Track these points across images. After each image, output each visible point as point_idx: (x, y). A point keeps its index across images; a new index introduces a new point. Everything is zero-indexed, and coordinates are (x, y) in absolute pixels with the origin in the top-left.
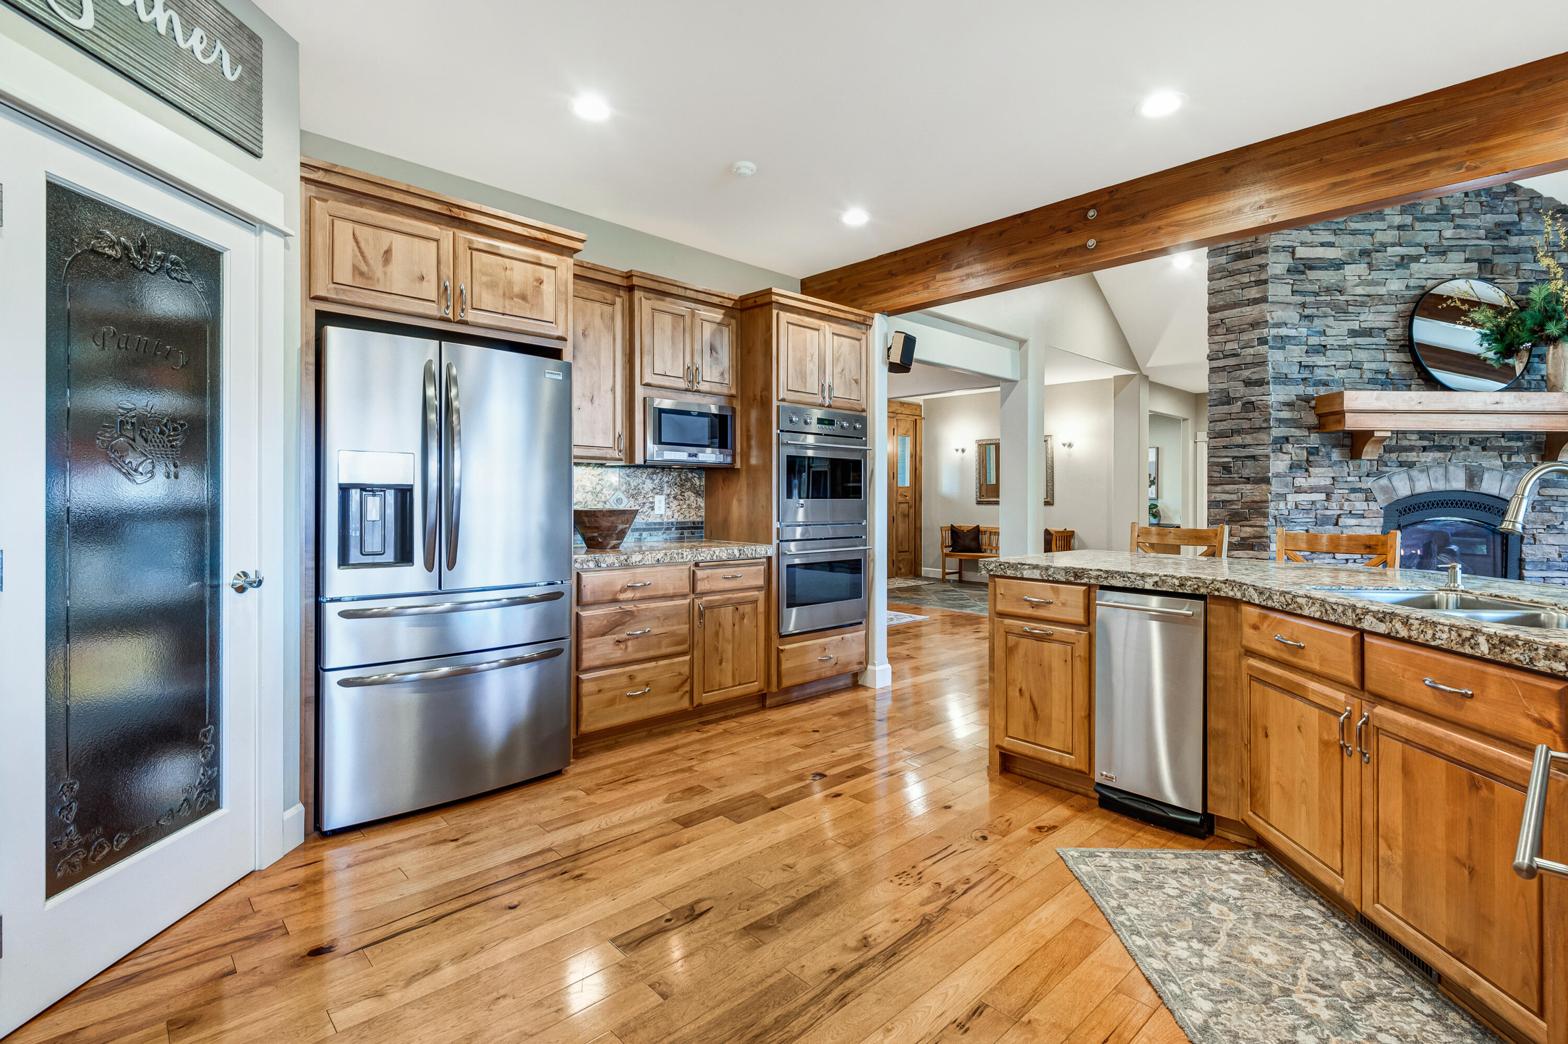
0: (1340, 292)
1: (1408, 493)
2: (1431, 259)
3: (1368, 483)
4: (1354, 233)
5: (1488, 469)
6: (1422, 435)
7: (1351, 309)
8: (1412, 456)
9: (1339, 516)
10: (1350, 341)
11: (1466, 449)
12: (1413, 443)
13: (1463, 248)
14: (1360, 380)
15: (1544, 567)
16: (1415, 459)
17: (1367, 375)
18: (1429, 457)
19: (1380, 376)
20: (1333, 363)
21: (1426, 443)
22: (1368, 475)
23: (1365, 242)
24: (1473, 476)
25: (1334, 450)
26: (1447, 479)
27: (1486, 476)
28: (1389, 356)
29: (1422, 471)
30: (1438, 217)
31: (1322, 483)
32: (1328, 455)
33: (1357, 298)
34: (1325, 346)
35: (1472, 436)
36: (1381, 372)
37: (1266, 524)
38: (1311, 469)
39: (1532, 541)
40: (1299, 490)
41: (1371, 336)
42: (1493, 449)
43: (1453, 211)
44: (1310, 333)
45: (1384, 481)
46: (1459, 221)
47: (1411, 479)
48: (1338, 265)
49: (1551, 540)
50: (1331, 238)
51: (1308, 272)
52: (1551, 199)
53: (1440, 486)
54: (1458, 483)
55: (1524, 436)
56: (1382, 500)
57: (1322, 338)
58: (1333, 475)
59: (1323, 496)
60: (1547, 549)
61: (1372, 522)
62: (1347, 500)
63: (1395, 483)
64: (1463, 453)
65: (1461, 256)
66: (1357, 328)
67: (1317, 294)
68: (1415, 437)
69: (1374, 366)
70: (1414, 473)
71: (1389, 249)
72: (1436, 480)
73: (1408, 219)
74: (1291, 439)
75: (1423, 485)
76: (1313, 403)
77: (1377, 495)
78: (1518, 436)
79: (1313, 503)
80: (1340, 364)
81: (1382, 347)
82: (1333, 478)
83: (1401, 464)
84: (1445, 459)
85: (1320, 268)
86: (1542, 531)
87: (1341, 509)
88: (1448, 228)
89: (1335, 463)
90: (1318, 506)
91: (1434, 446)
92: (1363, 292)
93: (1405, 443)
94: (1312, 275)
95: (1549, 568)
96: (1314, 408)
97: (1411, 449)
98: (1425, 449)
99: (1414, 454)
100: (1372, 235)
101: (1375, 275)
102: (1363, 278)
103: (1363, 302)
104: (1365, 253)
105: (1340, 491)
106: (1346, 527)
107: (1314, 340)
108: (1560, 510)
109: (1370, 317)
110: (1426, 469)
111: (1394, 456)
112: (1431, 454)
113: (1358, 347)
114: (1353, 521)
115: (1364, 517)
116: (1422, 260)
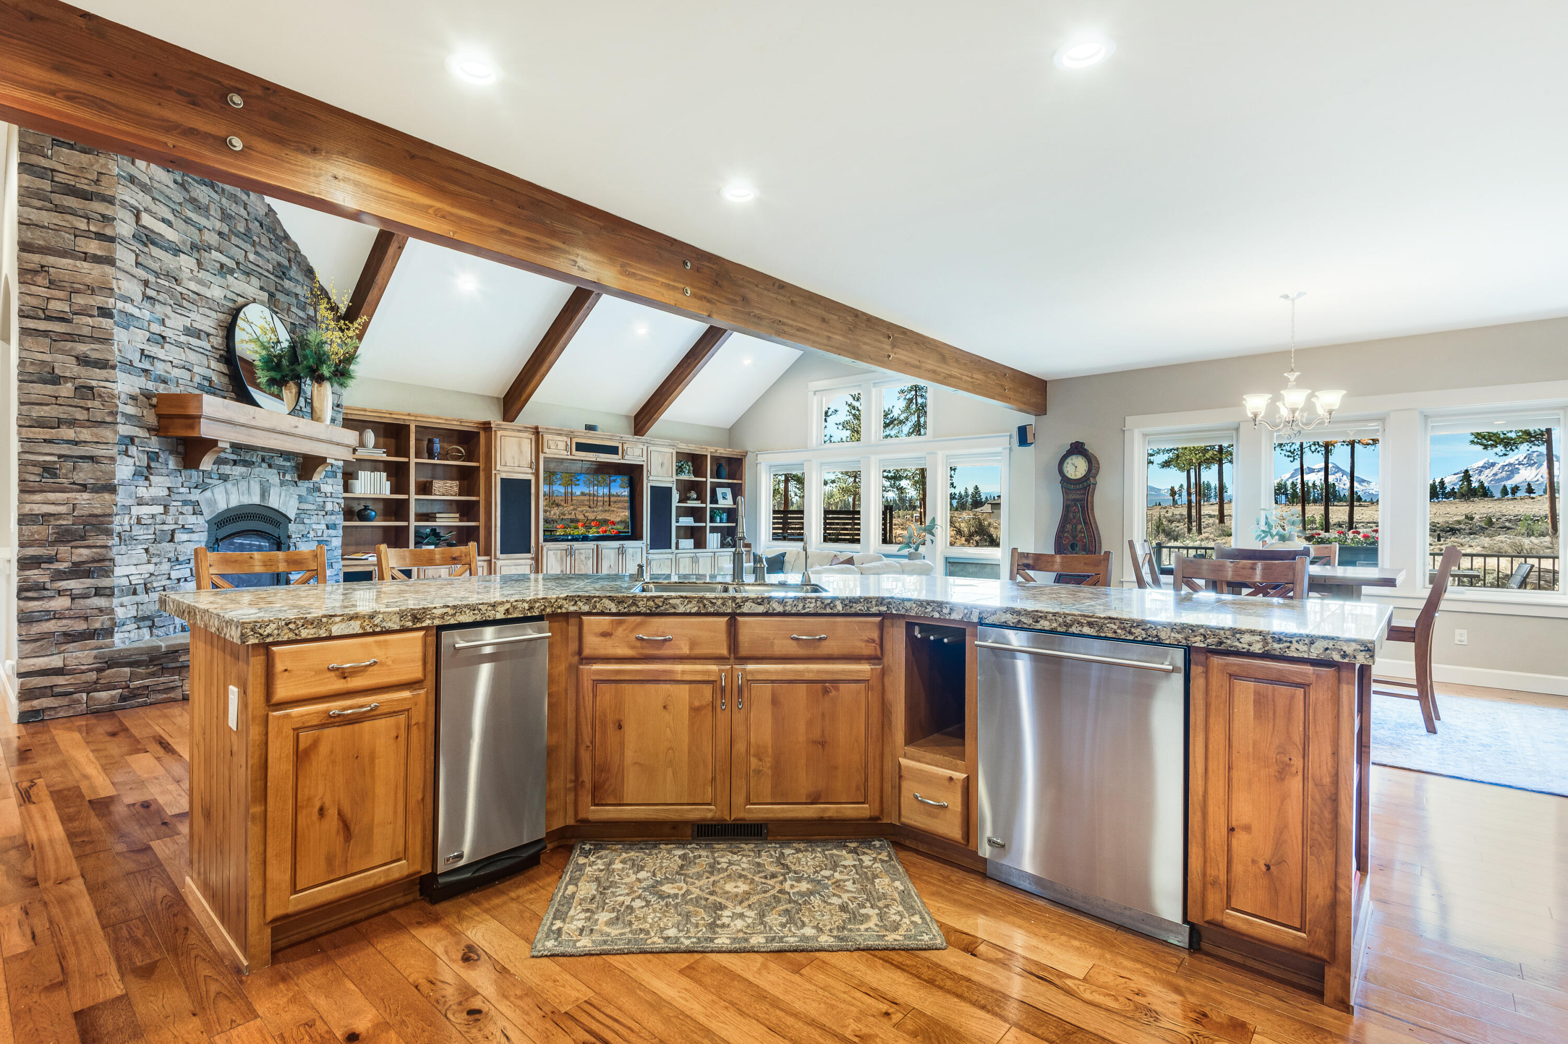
0: (176, 280)
1: (225, 507)
3: (195, 495)
4: (188, 221)
5: (273, 486)
7: (184, 303)
8: (227, 470)
9: (173, 531)
10: (183, 339)
11: (260, 464)
13: (259, 276)
14: (190, 384)
16: (229, 473)
18: (239, 471)
19: (205, 382)
20: (171, 359)
21: (236, 456)
22: (196, 487)
23: (197, 237)
24: (264, 491)
25: (171, 458)
26: (249, 494)
27: (271, 492)
28: (214, 364)
29: (234, 485)
30: (245, 238)
31: (161, 494)
32: (166, 463)
33: (188, 293)
34: (164, 338)
36: (207, 378)
37: (110, 543)
38: (151, 477)
40: (141, 502)
41: (199, 338)
42: (276, 466)
43: (255, 237)
44: (152, 319)
45: (208, 494)
46: (256, 248)
47: (226, 492)
48: (175, 250)
50: (170, 216)
51: (150, 246)
53: (246, 500)
54: (256, 497)
55: (293, 456)
56: (208, 514)
57: (162, 328)
58: (169, 485)
59: (160, 509)
61: (199, 536)
62: (182, 513)
63: (216, 497)
64: (259, 468)
65: (258, 283)
66: (189, 326)
67: (157, 275)
68: (228, 450)
69: (201, 371)
70: (229, 485)
71: (212, 251)
72: (243, 494)
73: (226, 229)
74: (136, 440)
75: (234, 499)
76: (154, 401)
77: (202, 507)
78: (289, 456)
79: (153, 517)
80: (175, 362)
81: (206, 352)
82: (169, 488)
83: (220, 478)
84: (248, 474)
85: (161, 247)
86: (300, 539)
87: (176, 523)
88: (252, 252)
89: (171, 472)
90: (157, 520)
91: (241, 460)
92: (192, 288)
94: (155, 251)
96: (154, 406)
97: (226, 461)
98: (235, 463)
99: (228, 467)
100: (200, 230)
101: (202, 275)
102: (193, 273)
103: (192, 299)
104: (195, 248)
105: (176, 504)
106: (180, 543)
107: (155, 328)
108: (307, 521)
109: (197, 317)
110: (236, 484)
112: (240, 468)
113: (191, 348)
114: (185, 537)
115: (193, 532)
116: (235, 275)
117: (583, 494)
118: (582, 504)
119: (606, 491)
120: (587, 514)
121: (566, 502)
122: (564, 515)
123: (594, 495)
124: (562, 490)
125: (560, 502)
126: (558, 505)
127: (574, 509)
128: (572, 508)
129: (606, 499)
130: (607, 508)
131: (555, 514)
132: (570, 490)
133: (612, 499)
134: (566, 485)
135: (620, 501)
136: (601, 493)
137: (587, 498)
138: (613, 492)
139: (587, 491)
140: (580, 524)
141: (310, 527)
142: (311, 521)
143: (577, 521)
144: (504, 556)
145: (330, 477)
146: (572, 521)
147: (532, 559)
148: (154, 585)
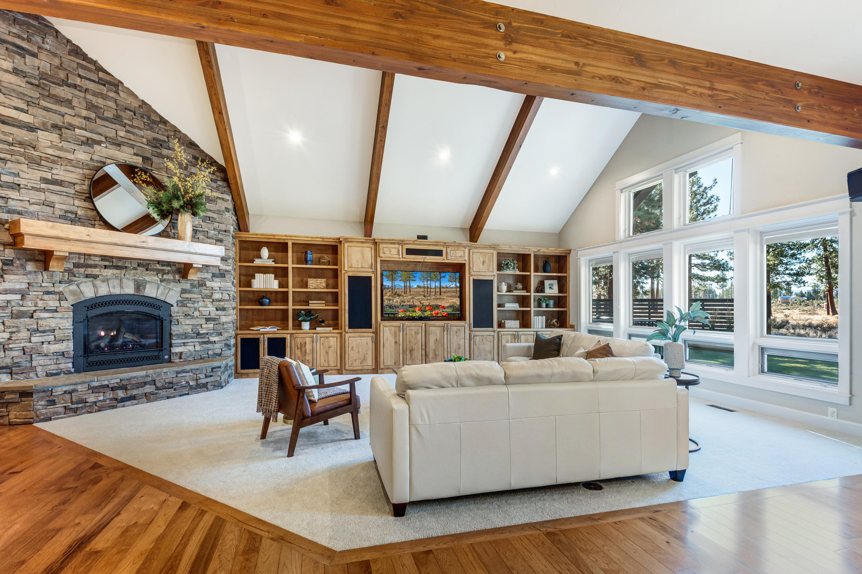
0: (34, 148)
1: (93, 295)
2: (109, 146)
3: (61, 288)
4: (46, 109)
5: (149, 282)
6: (104, 258)
7: (43, 162)
8: (96, 271)
9: (35, 311)
10: (43, 186)
11: (135, 269)
12: (97, 263)
13: (133, 146)
14: (53, 215)
15: (183, 337)
16: (98, 273)
17: (58, 213)
18: (109, 272)
19: (70, 215)
20: (28, 199)
21: (107, 263)
22: (60, 282)
23: (57, 120)
24: (139, 286)
25: (29, 263)
26: (121, 287)
27: (148, 286)
28: (79, 203)
29: (103, 281)
30: (114, 121)
31: (18, 287)
32: (23, 267)
33: (49, 156)
34: (19, 185)
35: (139, 261)
36: (71, 212)
38: (5, 276)
39: (177, 323)
41: (61, 185)
42: (153, 270)
43: (126, 121)
44: (4, 172)
45: (73, 287)
46: (128, 128)
47: (94, 286)
48: (31, 129)
49: (188, 322)
50: (24, 106)
53: (117, 291)
54: (129, 289)
55: (172, 264)
56: (72, 300)
57: (16, 179)
58: (28, 281)
59: (19, 297)
60: (186, 327)
61: (64, 315)
62: (41, 300)
63: (82, 289)
64: (133, 271)
65: (132, 151)
66: (50, 178)
67: (11, 144)
68: (98, 259)
69: (64, 207)
70: (98, 282)
71: (76, 129)
72: (114, 287)
73: (93, 116)
75: (103, 290)
76: (7, 226)
77: (67, 295)
78: (169, 264)
79: (8, 302)
80: (34, 201)
81: (71, 195)
82: (28, 283)
83: (87, 276)
84: (120, 274)
85: (13, 126)
86: (183, 317)
87: (35, 306)
88: (122, 131)
89: (30, 273)
90: (13, 304)
91: (112, 266)
92: (53, 153)
93: (90, 262)
94: (5, 129)
95: (186, 338)
96: (8, 230)
97: (95, 266)
98: (106, 267)
99: (98, 270)
100: (63, 116)
101: (65, 144)
102: (54, 143)
103: (54, 160)
104: (55, 126)
105: (35, 293)
106: (41, 319)
107: (8, 178)
108: (192, 306)
109: (61, 173)
110: (106, 280)
111: (82, 270)
112: (111, 271)
113: (52, 192)
114: (47, 315)
115: (57, 312)
116: (102, 145)
117: (419, 287)
118: (418, 294)
119: (438, 284)
120: (422, 302)
121: (405, 292)
122: (404, 302)
123: (428, 288)
124: (402, 284)
125: (400, 293)
126: (399, 295)
127: (412, 298)
128: (410, 297)
129: (438, 290)
130: (438, 297)
131: (397, 302)
132: (408, 284)
133: (442, 290)
134: (405, 281)
135: (449, 292)
136: (433, 285)
137: (422, 290)
138: (443, 285)
139: (422, 284)
140: (417, 308)
141: (196, 309)
142: (196, 305)
143: (415, 306)
144: (351, 330)
145: (217, 277)
146: (410, 306)
147: (373, 332)
148: (11, 346)
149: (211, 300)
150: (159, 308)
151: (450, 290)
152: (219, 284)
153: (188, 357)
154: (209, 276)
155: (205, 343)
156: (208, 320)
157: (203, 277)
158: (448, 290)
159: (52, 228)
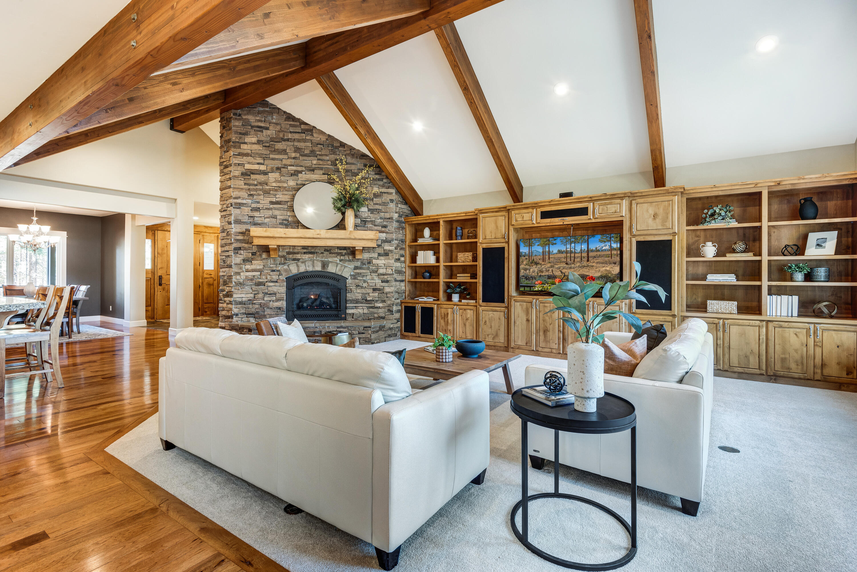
0: (267, 184)
1: (297, 272)
2: (307, 173)
3: (280, 268)
4: (273, 159)
5: (331, 262)
6: (304, 247)
7: (271, 192)
8: (298, 256)
9: (266, 282)
10: (271, 206)
11: (322, 253)
12: (299, 251)
13: (321, 169)
14: (276, 224)
15: (355, 302)
16: (299, 258)
17: (278, 221)
18: (306, 257)
19: (285, 222)
20: (262, 216)
21: (305, 251)
22: (279, 264)
23: (278, 164)
24: (324, 265)
25: (264, 253)
26: (313, 266)
27: (330, 264)
29: (302, 262)
30: (310, 155)
31: (258, 267)
32: (261, 255)
33: (274, 188)
34: (259, 208)
35: (325, 248)
36: (286, 220)
37: (231, 285)
38: (253, 261)
39: (350, 292)
40: (247, 271)
41: (280, 204)
42: (334, 253)
43: (317, 153)
44: (253, 202)
45: (286, 267)
46: (319, 157)
47: (298, 266)
48: (265, 173)
49: (358, 291)
50: (262, 161)
51: (251, 175)
52: (358, 150)
53: (310, 269)
54: (318, 268)
55: (347, 248)
56: (285, 275)
57: (258, 205)
58: (263, 264)
59: (259, 273)
60: (357, 295)
61: (280, 284)
62: (269, 275)
63: (290, 268)
64: (321, 255)
65: (320, 172)
66: (274, 201)
67: (256, 185)
68: (299, 248)
69: (282, 217)
70: (299, 264)
71: (289, 167)
72: (309, 267)
73: (298, 155)
74: (243, 248)
75: (302, 269)
77: (282, 272)
78: (345, 248)
79: (254, 276)
80: (266, 216)
81: (286, 209)
83: (294, 260)
84: (313, 257)
85: (257, 174)
86: (355, 287)
87: (266, 279)
88: (315, 160)
89: (264, 259)
90: (256, 277)
91: (309, 252)
92: (276, 185)
93: (296, 251)
94: (253, 177)
95: (357, 303)
97: (298, 253)
98: (305, 253)
99: (299, 255)
100: (282, 161)
101: (282, 178)
102: (276, 179)
103: (276, 190)
104: (278, 169)
105: (267, 271)
106: (270, 286)
107: (254, 205)
108: (361, 279)
109: (281, 196)
110: (304, 262)
111: (291, 256)
112: (307, 255)
113: (275, 209)
114: (272, 284)
115: (278, 282)
116: (303, 173)
117: (560, 252)
118: (559, 261)
119: (584, 247)
120: (564, 271)
121: (544, 260)
122: (542, 272)
123: (571, 252)
124: (540, 249)
125: (538, 261)
126: (537, 264)
127: (552, 267)
128: (549, 265)
129: (585, 255)
130: (585, 263)
131: (534, 272)
132: (547, 249)
133: (591, 254)
134: (544, 245)
135: (600, 256)
136: (578, 249)
137: (564, 255)
138: (592, 247)
139: (563, 248)
140: (557, 280)
141: (365, 281)
142: (365, 278)
143: (555, 277)
144: (484, 304)
145: (382, 256)
146: (549, 277)
147: (506, 307)
148: (255, 302)
149: (377, 274)
150: (338, 280)
151: (603, 253)
152: (383, 262)
153: (359, 317)
154: (376, 255)
155: (372, 307)
156: (374, 290)
157: (371, 256)
158: (598, 253)
159: (266, 231)
